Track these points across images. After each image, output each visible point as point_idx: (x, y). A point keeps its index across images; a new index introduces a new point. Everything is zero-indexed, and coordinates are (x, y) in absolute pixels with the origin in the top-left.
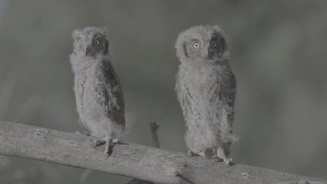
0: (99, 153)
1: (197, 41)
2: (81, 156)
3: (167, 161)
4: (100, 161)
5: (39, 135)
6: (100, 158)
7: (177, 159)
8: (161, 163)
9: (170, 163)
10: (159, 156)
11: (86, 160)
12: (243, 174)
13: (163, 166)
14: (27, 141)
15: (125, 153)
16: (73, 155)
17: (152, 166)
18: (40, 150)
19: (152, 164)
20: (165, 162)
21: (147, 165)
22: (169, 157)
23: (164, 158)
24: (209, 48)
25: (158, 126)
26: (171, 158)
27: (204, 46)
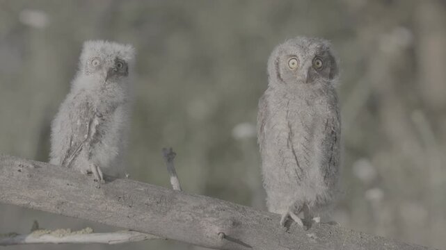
0: (109, 201)
1: (294, 57)
2: (82, 205)
3: (207, 215)
4: (110, 211)
5: (20, 171)
6: (109, 208)
7: (222, 214)
8: (198, 217)
9: (211, 219)
10: (195, 208)
11: (90, 209)
12: (310, 235)
13: (201, 223)
14: (4, 180)
15: (146, 202)
16: (71, 202)
17: (184, 222)
18: (22, 194)
19: (185, 219)
20: (205, 217)
21: (178, 220)
22: (210, 209)
23: (202, 211)
24: (310, 69)
25: (175, 154)
26: (212, 212)
27: (303, 65)
